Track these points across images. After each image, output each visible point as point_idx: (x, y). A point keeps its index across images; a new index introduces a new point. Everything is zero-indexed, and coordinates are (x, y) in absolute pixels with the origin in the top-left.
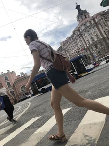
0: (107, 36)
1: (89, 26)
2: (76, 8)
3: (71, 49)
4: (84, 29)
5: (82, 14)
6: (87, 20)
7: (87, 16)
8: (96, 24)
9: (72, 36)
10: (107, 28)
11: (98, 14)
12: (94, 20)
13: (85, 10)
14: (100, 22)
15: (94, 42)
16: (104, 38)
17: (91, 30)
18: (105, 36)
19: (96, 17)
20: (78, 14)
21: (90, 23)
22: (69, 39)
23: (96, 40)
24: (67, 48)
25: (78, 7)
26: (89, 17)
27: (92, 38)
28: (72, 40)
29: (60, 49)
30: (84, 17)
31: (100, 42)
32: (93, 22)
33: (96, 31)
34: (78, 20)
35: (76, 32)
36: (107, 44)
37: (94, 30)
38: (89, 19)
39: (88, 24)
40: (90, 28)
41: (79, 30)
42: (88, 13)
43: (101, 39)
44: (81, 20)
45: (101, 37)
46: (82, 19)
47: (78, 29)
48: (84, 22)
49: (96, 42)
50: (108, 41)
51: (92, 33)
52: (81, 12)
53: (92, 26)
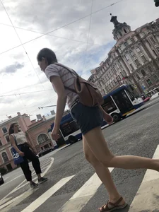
0: (157, 58)
1: (131, 45)
2: (111, 21)
3: (108, 78)
4: (124, 50)
5: (120, 28)
6: (127, 37)
7: (128, 31)
8: (142, 42)
9: (108, 60)
10: (156, 46)
12: (138, 35)
13: (124, 23)
14: (147, 38)
15: (140, 67)
16: (154, 60)
17: (134, 51)
18: (155, 57)
19: (141, 32)
20: (114, 28)
21: (133, 40)
22: (104, 64)
23: (143, 64)
24: (101, 77)
25: (114, 19)
26: (130, 32)
27: (136, 61)
28: (108, 66)
29: (91, 79)
30: (123, 33)
31: (148, 66)
32: (136, 39)
33: (141, 51)
34: (115, 37)
35: (112, 54)
37: (138, 50)
38: (130, 35)
39: (130, 42)
40: (133, 48)
41: (117, 51)
42: (129, 27)
43: (150, 63)
44: (119, 36)
45: (150, 60)
46: (121, 35)
47: (116, 49)
48: (123, 40)
49: (143, 67)
51: (137, 54)
52: (118, 25)
53: (136, 45)
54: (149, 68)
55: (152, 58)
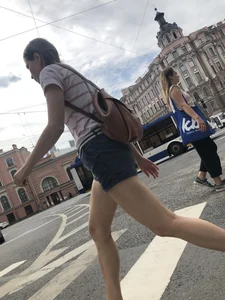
0: (217, 77)
1: (183, 56)
2: (156, 19)
3: (146, 102)
4: (172, 63)
5: (168, 31)
6: (176, 44)
7: (178, 35)
8: (197, 53)
9: (148, 76)
10: (216, 60)
11: (200, 32)
12: (192, 44)
13: (175, 24)
14: (205, 48)
15: (193, 87)
16: (212, 80)
17: (186, 64)
18: (214, 76)
19: (196, 38)
20: (159, 30)
21: (185, 49)
22: (142, 81)
23: (197, 84)
24: (136, 100)
25: (160, 17)
26: (182, 37)
27: (188, 80)
28: (147, 85)
30: (172, 38)
31: (204, 87)
32: (190, 49)
33: (195, 66)
34: (160, 43)
35: (155, 68)
36: (217, 92)
37: (192, 64)
38: (181, 42)
39: (180, 52)
40: (184, 60)
41: (162, 64)
42: (180, 30)
43: (206, 83)
44: (166, 43)
45: (207, 79)
46: (169, 41)
47: (161, 61)
48: (171, 48)
49: (196, 88)
50: (219, 87)
51: (189, 69)
52: (165, 26)
53: (189, 56)
54: (205, 90)
55: (210, 77)
